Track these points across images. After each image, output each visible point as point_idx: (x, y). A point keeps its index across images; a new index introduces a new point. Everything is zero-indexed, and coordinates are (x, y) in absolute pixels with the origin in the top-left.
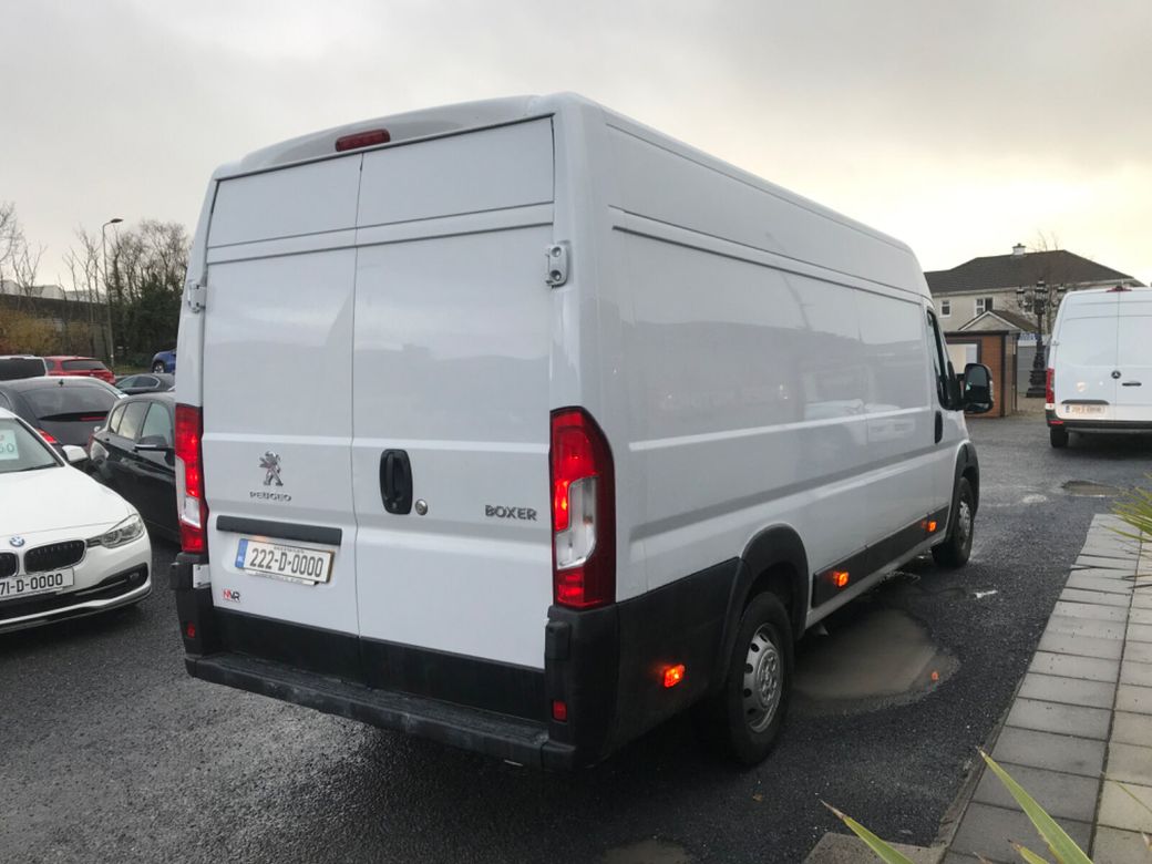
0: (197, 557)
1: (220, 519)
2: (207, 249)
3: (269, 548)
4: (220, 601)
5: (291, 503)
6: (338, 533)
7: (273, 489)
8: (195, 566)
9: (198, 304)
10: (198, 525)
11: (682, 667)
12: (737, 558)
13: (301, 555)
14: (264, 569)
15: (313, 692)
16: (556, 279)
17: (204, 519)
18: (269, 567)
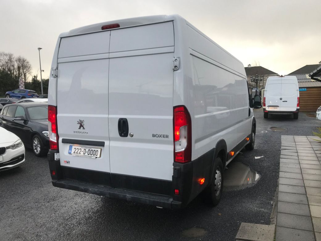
0: (56, 151)
1: (63, 139)
2: (58, 58)
3: (79, 148)
4: (63, 164)
5: (88, 134)
6: (104, 143)
7: (81, 130)
8: (55, 154)
9: (55, 75)
10: (56, 141)
11: (204, 179)
12: (214, 148)
13: (91, 150)
14: (78, 154)
15: (96, 190)
16: (176, 68)
17: (58, 139)
18: (80, 153)
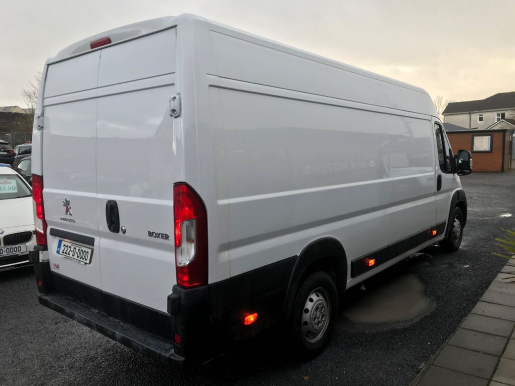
0: (42, 247)
1: (51, 229)
2: (43, 99)
3: (69, 245)
4: (53, 269)
5: (75, 224)
6: (93, 239)
7: (68, 217)
8: (40, 252)
9: (39, 126)
10: (42, 232)
11: (256, 314)
12: (297, 256)
13: (81, 249)
14: (67, 255)
15: (83, 316)
16: (175, 113)
17: (45, 229)
18: (69, 254)
